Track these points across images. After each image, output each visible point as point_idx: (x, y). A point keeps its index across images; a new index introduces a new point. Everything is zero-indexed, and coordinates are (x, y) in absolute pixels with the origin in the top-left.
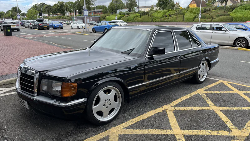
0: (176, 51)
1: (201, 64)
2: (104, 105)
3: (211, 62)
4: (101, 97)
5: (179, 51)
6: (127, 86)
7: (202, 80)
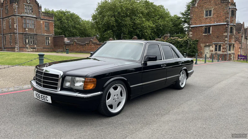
0: (163, 60)
1: (181, 73)
2: (114, 99)
3: (188, 72)
4: (111, 92)
5: (165, 60)
6: (130, 85)
7: (182, 86)
